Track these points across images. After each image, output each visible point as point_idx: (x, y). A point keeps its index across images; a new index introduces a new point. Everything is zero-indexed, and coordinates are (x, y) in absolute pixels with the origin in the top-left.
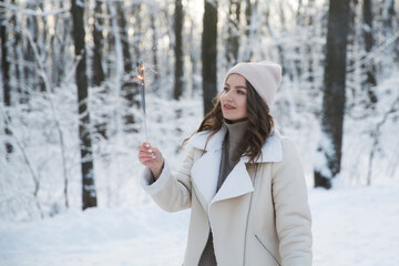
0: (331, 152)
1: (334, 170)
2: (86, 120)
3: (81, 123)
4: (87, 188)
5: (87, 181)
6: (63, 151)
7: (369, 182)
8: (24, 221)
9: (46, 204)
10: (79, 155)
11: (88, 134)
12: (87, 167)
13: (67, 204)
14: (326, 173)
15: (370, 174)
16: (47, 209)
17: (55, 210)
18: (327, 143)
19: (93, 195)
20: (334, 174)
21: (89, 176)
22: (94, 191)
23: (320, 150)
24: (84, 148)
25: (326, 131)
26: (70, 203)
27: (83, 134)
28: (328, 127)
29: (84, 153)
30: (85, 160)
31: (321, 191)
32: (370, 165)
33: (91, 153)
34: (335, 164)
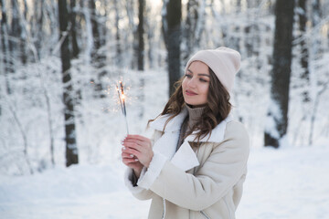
0: (279, 116)
1: (282, 131)
2: (70, 88)
3: (65, 91)
4: (71, 146)
5: (70, 140)
6: (50, 115)
7: (311, 143)
8: (15, 175)
9: (34, 160)
10: (63, 117)
11: (71, 100)
12: (70, 129)
13: (53, 161)
14: (275, 134)
15: (311, 135)
16: (35, 165)
17: (42, 166)
18: (276, 109)
19: (75, 152)
20: (282, 136)
21: (71, 136)
22: (76, 149)
23: (269, 114)
24: (67, 112)
25: (275, 98)
26: (56, 160)
27: (67, 100)
28: (277, 95)
29: (67, 117)
30: (69, 122)
31: (270, 150)
32: (312, 128)
33: (73, 116)
34: (282, 126)
